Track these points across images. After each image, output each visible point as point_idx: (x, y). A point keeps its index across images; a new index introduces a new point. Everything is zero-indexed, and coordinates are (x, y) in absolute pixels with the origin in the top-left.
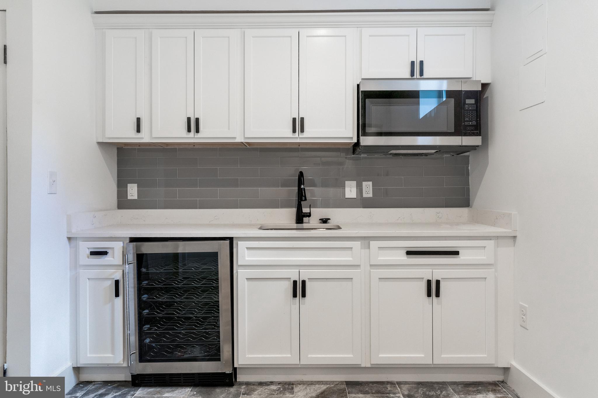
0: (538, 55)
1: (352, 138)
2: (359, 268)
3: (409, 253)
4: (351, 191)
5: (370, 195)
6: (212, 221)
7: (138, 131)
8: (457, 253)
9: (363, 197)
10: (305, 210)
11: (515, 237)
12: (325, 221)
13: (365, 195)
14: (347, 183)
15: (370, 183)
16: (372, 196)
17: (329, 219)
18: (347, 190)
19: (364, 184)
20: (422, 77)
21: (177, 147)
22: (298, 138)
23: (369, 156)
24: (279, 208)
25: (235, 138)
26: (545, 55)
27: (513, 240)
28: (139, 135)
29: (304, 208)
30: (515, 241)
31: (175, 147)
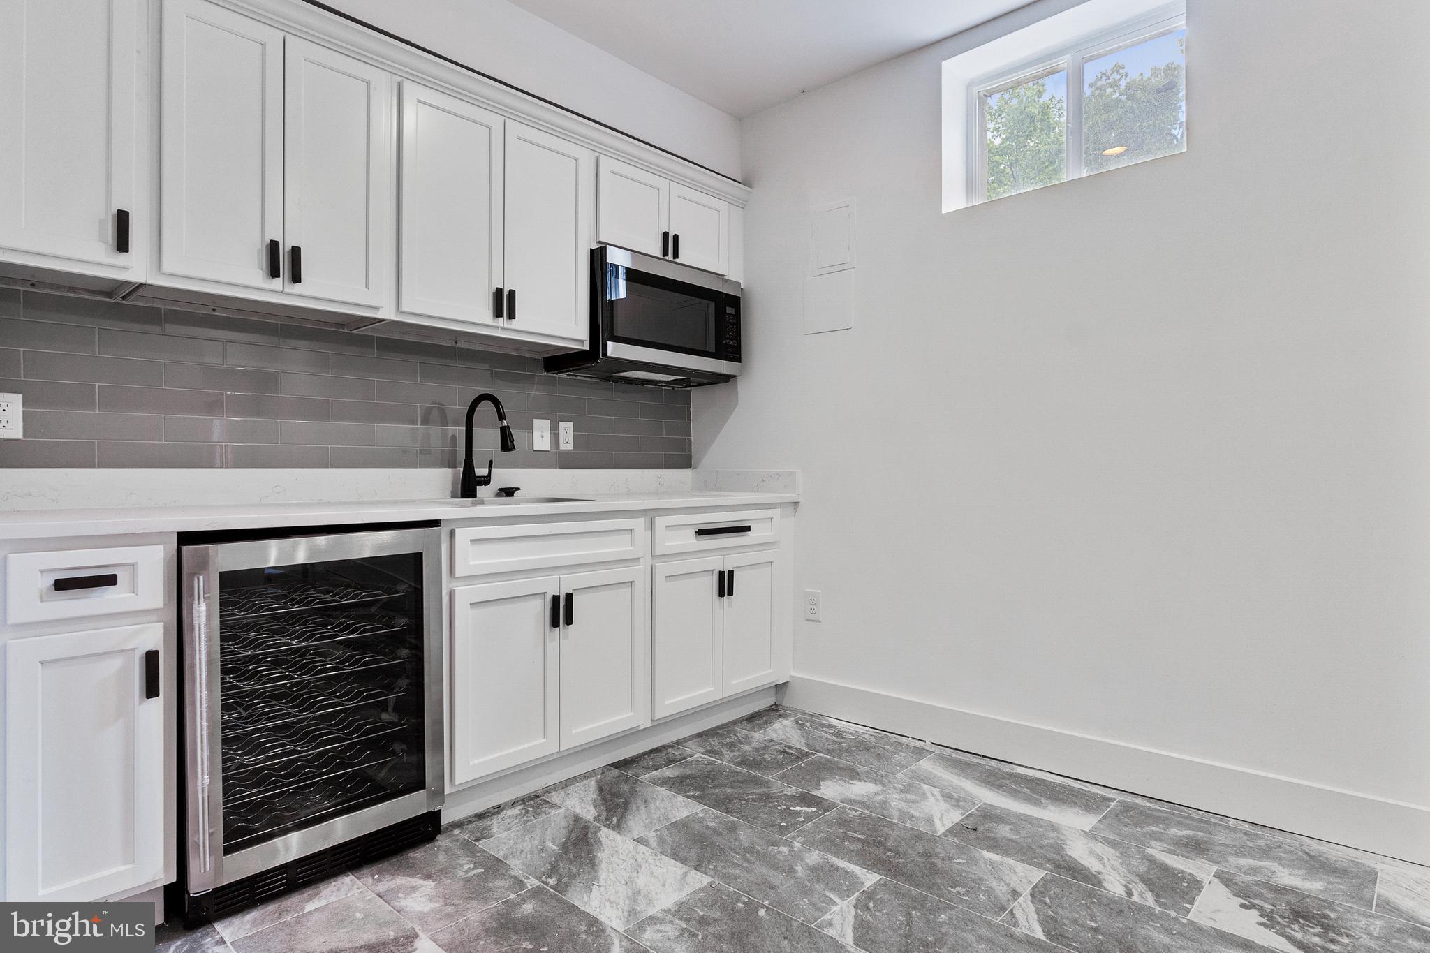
0: (841, 267)
1: (582, 342)
2: (638, 564)
3: (701, 533)
4: (542, 437)
5: (570, 446)
6: (267, 497)
7: (122, 244)
8: (747, 529)
9: (561, 448)
10: (481, 472)
11: (796, 504)
12: (508, 492)
13: (563, 447)
14: (536, 422)
15: (570, 425)
16: (573, 448)
17: (518, 489)
18: (537, 435)
19: (562, 425)
20: (676, 260)
21: (163, 307)
22: (502, 329)
23: (571, 377)
24: (416, 468)
25: (376, 308)
26: (852, 270)
27: (792, 508)
28: (122, 259)
29: (479, 468)
30: (795, 510)
31: (158, 306)
